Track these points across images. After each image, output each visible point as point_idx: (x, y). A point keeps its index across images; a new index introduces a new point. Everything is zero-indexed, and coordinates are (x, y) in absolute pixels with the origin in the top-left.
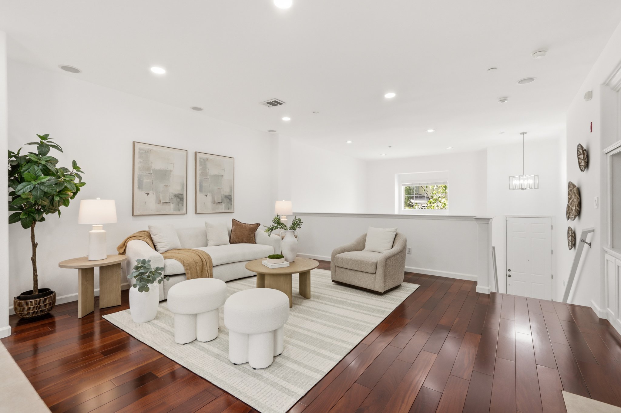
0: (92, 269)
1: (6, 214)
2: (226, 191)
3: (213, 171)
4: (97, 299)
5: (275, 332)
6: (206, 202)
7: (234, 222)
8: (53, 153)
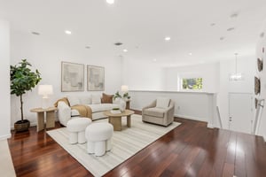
0: (43, 113)
1: (10, 91)
2: (101, 81)
3: (95, 73)
4: (45, 125)
5: (106, 141)
6: (92, 86)
7: (104, 94)
8: (27, 67)
